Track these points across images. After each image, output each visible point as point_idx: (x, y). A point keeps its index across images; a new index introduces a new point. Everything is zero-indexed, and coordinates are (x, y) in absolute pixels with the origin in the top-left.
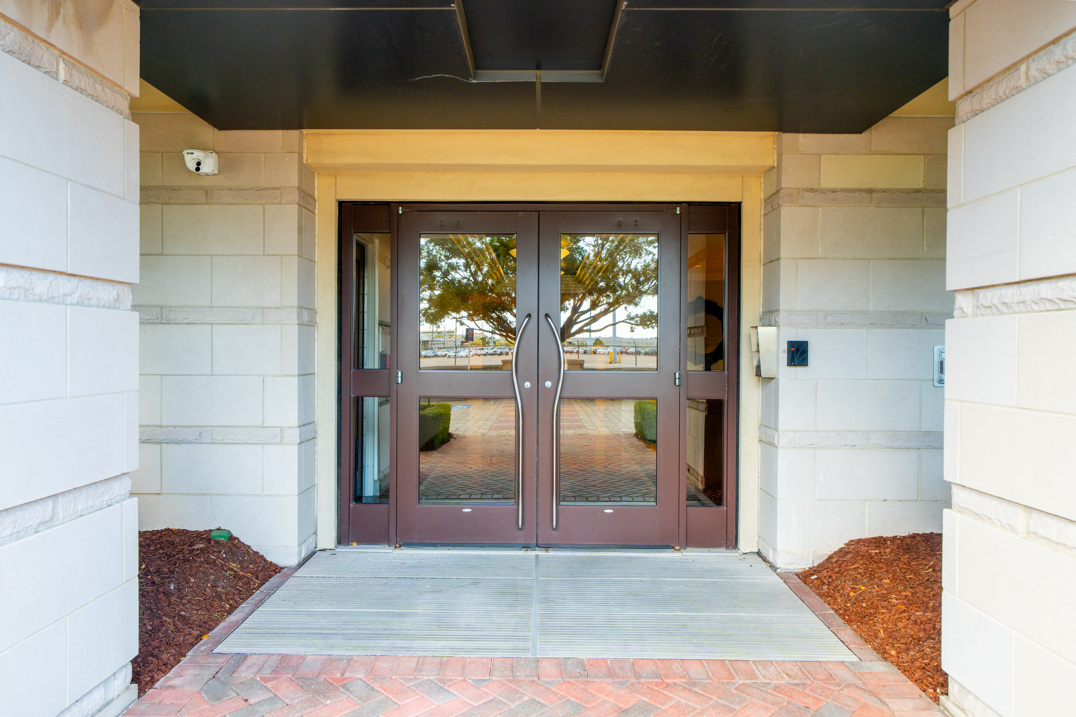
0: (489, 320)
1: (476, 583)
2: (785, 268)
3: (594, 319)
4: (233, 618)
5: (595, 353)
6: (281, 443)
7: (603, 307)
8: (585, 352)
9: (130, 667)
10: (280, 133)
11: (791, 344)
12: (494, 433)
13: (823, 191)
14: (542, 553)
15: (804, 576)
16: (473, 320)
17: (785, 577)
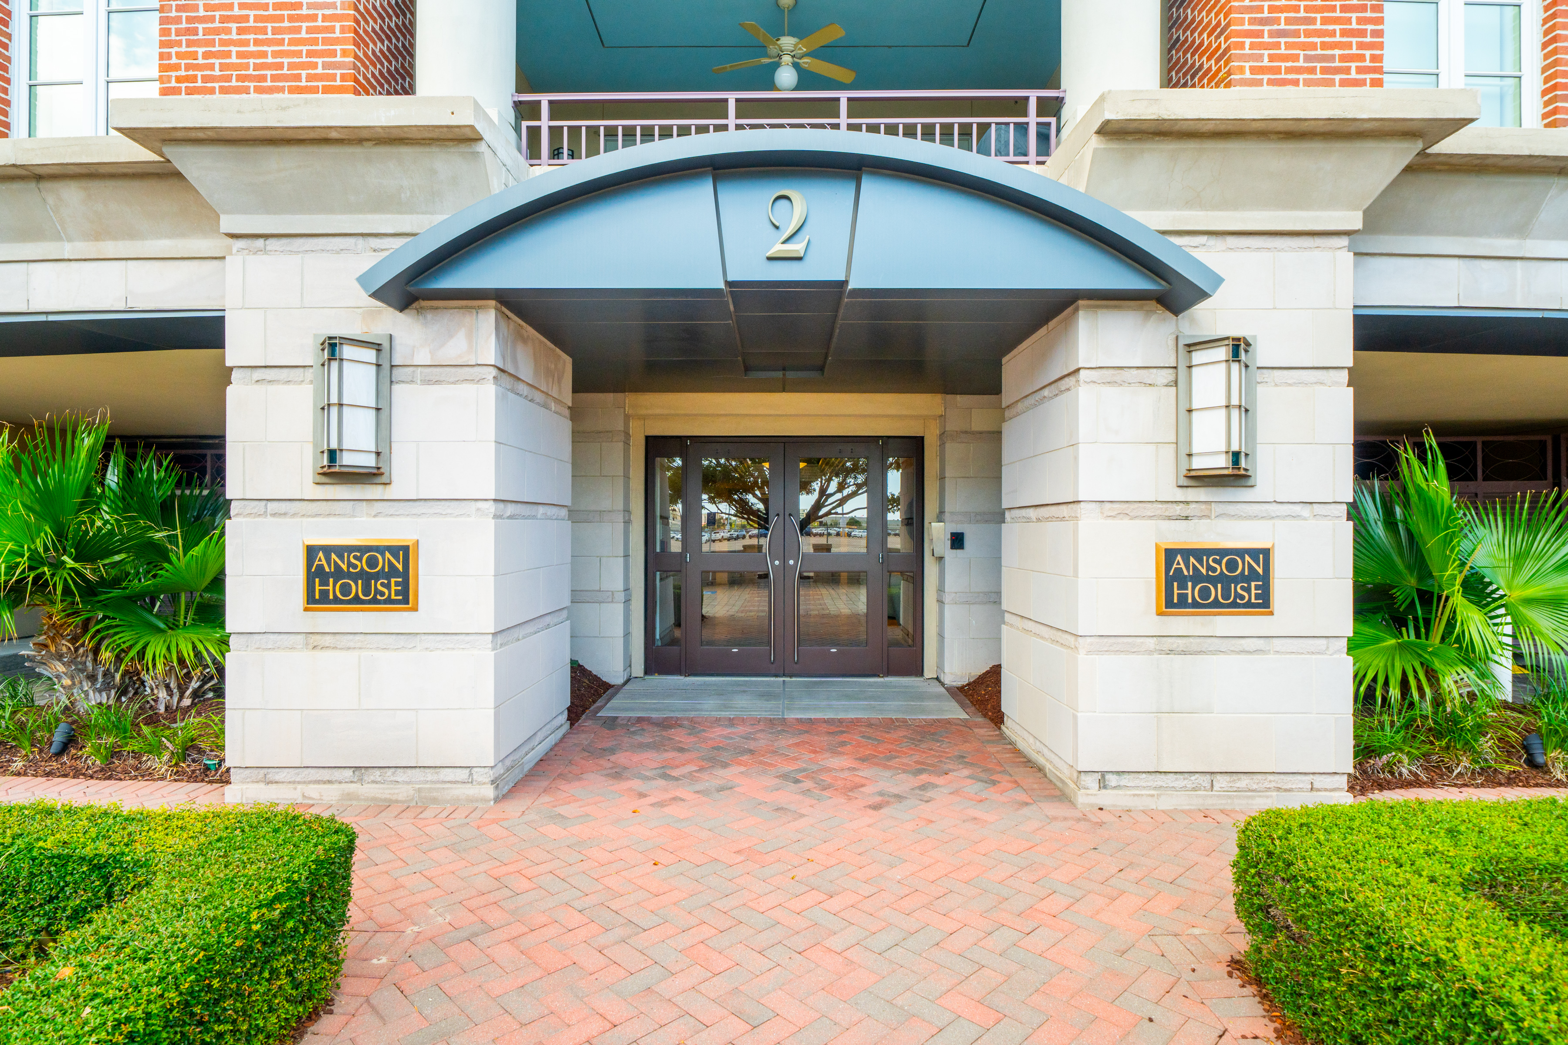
0: (731, 502)
1: (744, 692)
2: (948, 482)
3: (842, 502)
4: (598, 704)
5: (849, 535)
6: (612, 602)
7: (851, 488)
8: (838, 534)
9: (566, 712)
10: (612, 395)
11: (953, 534)
12: (740, 615)
13: (973, 433)
14: (787, 679)
15: (961, 689)
16: (715, 503)
17: (948, 689)
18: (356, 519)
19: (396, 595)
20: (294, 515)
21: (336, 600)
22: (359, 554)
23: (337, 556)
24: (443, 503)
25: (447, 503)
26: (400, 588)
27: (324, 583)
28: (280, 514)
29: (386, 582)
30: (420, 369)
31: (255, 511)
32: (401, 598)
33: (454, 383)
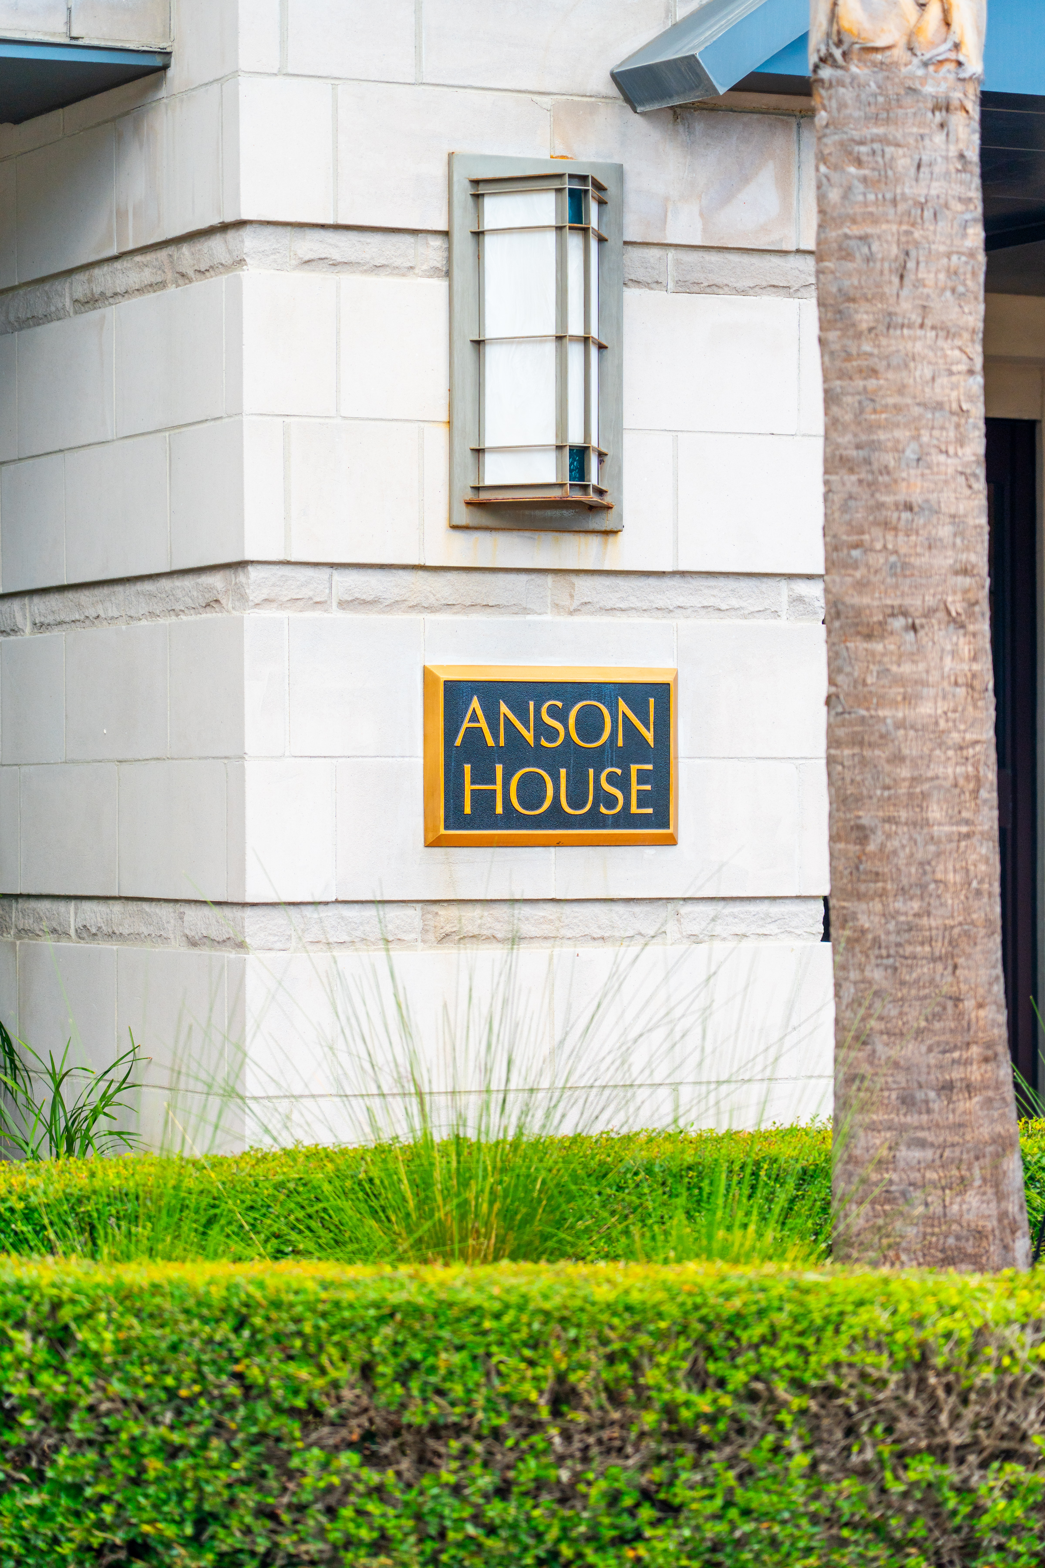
18: (529, 618)
19: (639, 806)
20: (394, 605)
21: (511, 819)
22: (560, 704)
23: (511, 708)
24: (722, 582)
25: (731, 583)
26: (648, 787)
27: (484, 775)
28: (365, 602)
29: (619, 771)
30: (671, 254)
31: (305, 593)
32: (650, 811)
33: (743, 292)
